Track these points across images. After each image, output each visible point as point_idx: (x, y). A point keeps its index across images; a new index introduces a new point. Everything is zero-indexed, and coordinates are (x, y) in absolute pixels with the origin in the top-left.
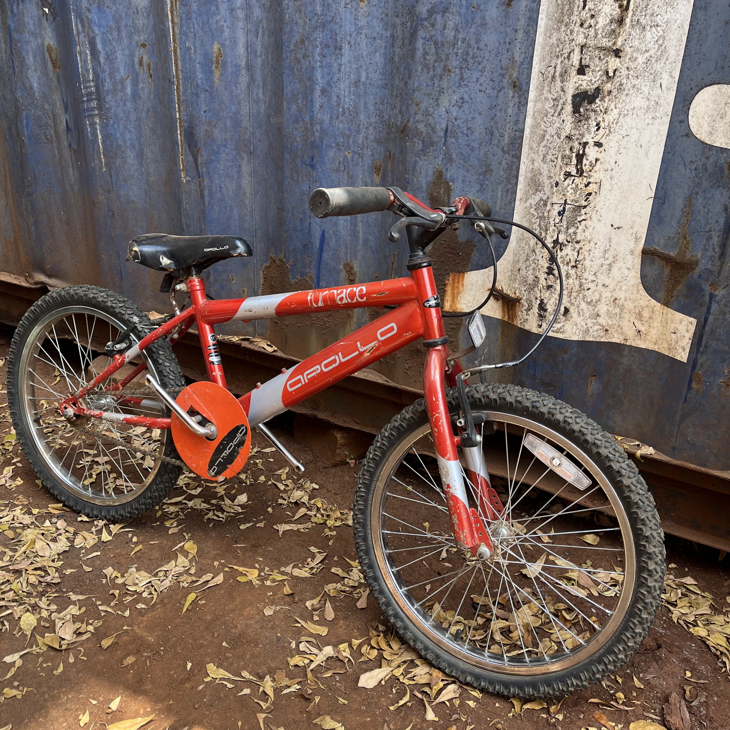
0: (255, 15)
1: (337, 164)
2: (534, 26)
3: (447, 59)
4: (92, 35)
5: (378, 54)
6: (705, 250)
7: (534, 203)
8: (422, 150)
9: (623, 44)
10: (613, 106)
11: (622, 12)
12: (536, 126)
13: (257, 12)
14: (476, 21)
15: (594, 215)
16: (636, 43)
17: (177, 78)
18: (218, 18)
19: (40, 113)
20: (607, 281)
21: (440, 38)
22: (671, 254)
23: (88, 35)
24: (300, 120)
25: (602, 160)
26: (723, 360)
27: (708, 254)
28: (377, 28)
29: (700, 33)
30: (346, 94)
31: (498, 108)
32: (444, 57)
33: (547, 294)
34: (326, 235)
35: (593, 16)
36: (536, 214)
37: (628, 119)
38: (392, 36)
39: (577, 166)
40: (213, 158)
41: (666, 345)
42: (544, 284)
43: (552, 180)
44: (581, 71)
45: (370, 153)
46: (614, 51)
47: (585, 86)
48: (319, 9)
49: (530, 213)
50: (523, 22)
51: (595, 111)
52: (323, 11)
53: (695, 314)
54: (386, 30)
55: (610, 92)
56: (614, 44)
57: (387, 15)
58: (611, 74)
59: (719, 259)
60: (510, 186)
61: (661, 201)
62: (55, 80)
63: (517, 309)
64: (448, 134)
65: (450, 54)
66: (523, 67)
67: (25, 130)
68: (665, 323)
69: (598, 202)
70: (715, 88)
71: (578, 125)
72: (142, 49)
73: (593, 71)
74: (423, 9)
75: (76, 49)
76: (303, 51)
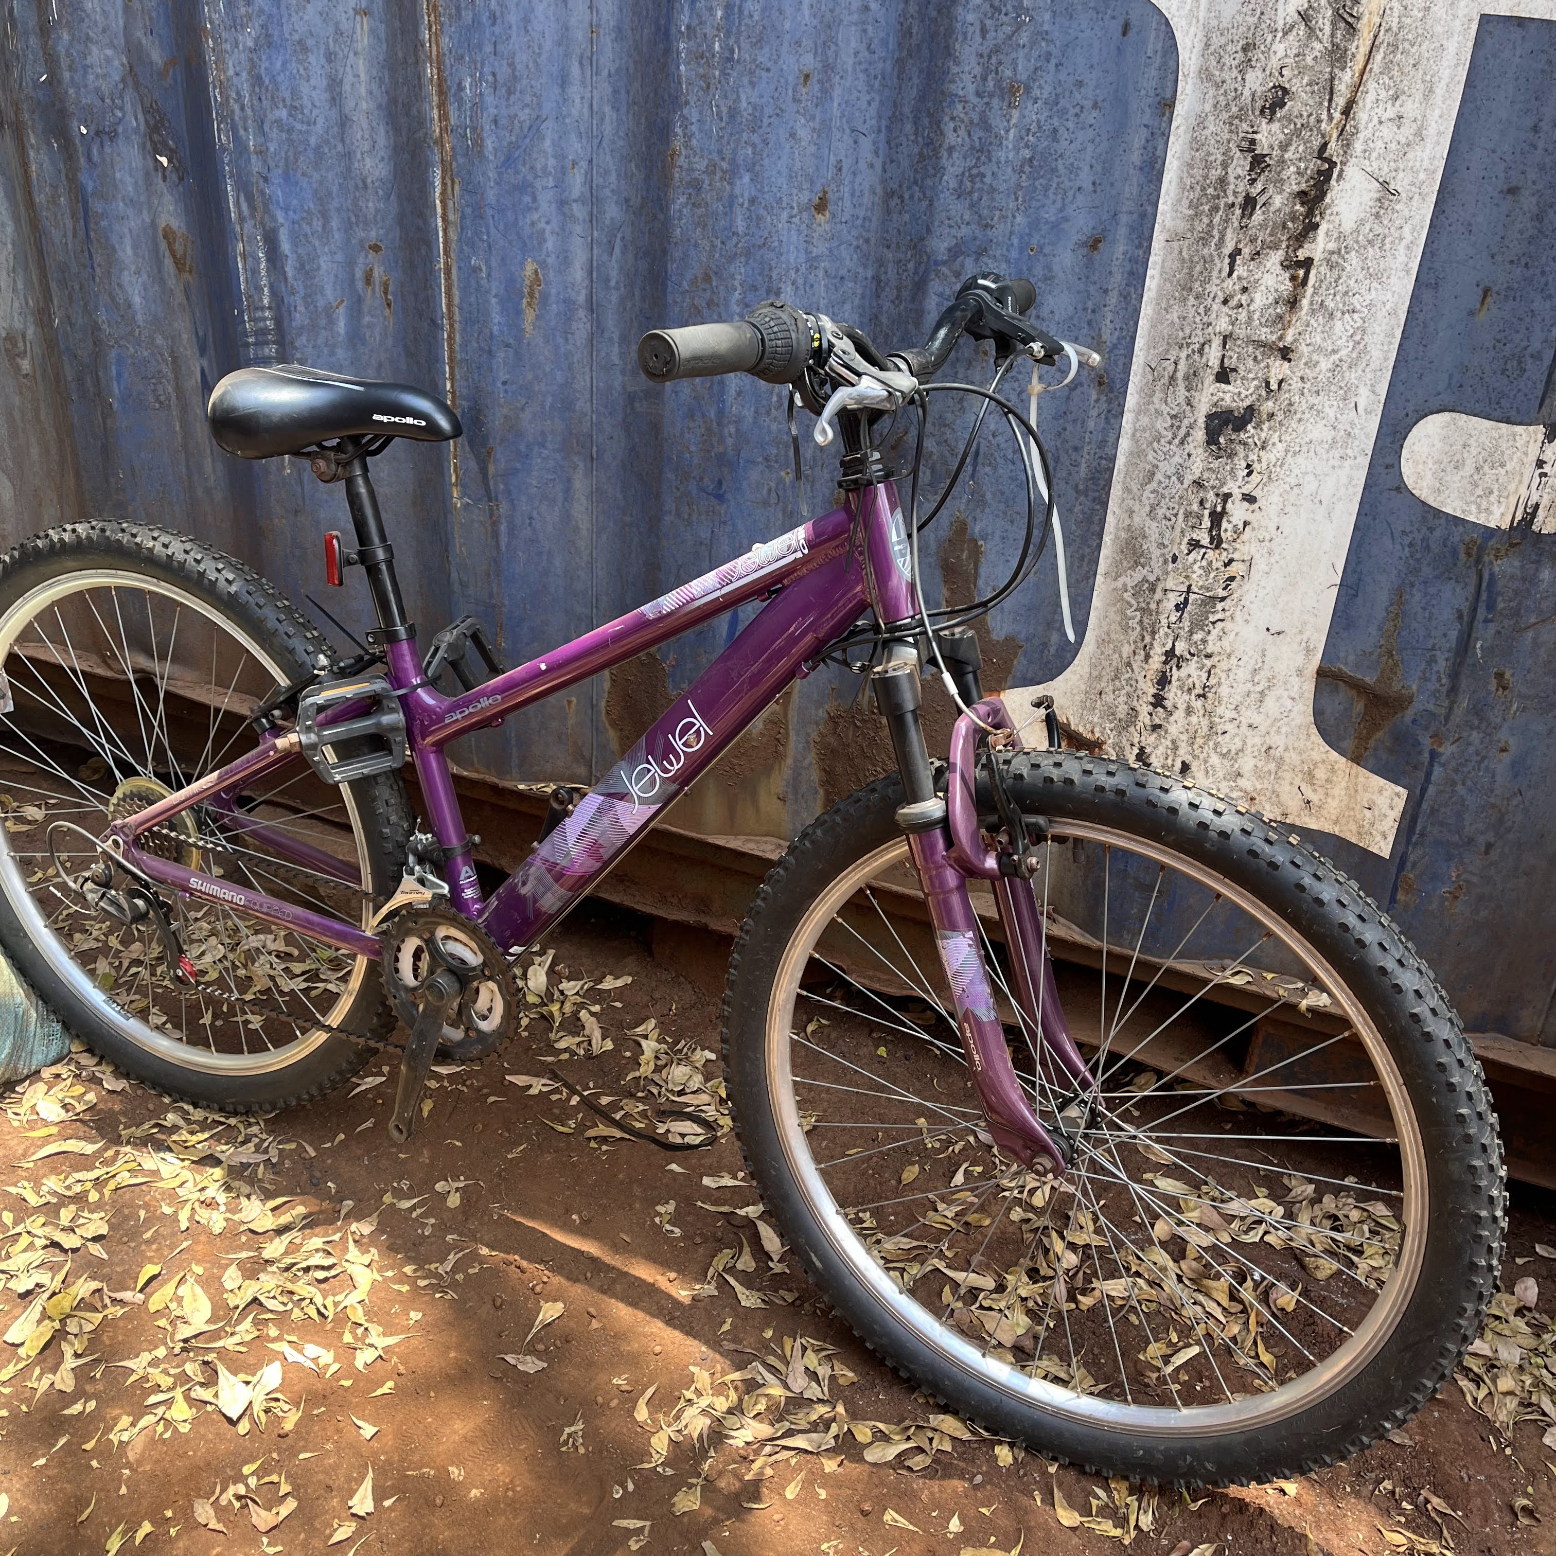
0: (608, 216)
1: (765, 491)
2: (1139, 287)
4: (270, 224)
5: (848, 306)
6: (1425, 679)
7: (1130, 583)
8: (931, 484)
9: (1295, 341)
10: (1275, 438)
11: (1295, 288)
12: (1137, 454)
13: (613, 212)
15: (1238, 613)
16: (1318, 339)
17: (450, 318)
18: (535, 216)
19: (146, 354)
20: (1256, 719)
22: (1367, 679)
23: (261, 223)
24: (698, 414)
25: (1255, 524)
26: (1449, 858)
27: (1432, 686)
28: (848, 262)
29: (1425, 327)
31: (1070, 417)
33: (1152, 739)
34: (742, 615)
35: (1245, 290)
36: (1133, 602)
37: (1300, 459)
38: (877, 279)
39: (1211, 530)
40: (518, 465)
41: (1354, 827)
42: (1147, 721)
43: (1165, 551)
44: (1223, 376)
45: (827, 476)
46: (1280, 349)
47: (1228, 402)
48: (740, 225)
49: (1123, 599)
50: (1118, 278)
51: (1245, 444)
52: (748, 227)
53: (1405, 781)
54: (865, 267)
55: (1271, 416)
56: (1281, 338)
57: (867, 241)
58: (1274, 386)
59: (1448, 696)
60: (1087, 550)
61: (1351, 591)
62: (179, 293)
64: (980, 459)
66: (1116, 352)
67: (115, 384)
68: (1353, 791)
69: (1246, 592)
70: (1446, 416)
71: (1215, 464)
72: (372, 255)
73: (1243, 378)
74: (940, 246)
75: (234, 247)
76: (708, 294)
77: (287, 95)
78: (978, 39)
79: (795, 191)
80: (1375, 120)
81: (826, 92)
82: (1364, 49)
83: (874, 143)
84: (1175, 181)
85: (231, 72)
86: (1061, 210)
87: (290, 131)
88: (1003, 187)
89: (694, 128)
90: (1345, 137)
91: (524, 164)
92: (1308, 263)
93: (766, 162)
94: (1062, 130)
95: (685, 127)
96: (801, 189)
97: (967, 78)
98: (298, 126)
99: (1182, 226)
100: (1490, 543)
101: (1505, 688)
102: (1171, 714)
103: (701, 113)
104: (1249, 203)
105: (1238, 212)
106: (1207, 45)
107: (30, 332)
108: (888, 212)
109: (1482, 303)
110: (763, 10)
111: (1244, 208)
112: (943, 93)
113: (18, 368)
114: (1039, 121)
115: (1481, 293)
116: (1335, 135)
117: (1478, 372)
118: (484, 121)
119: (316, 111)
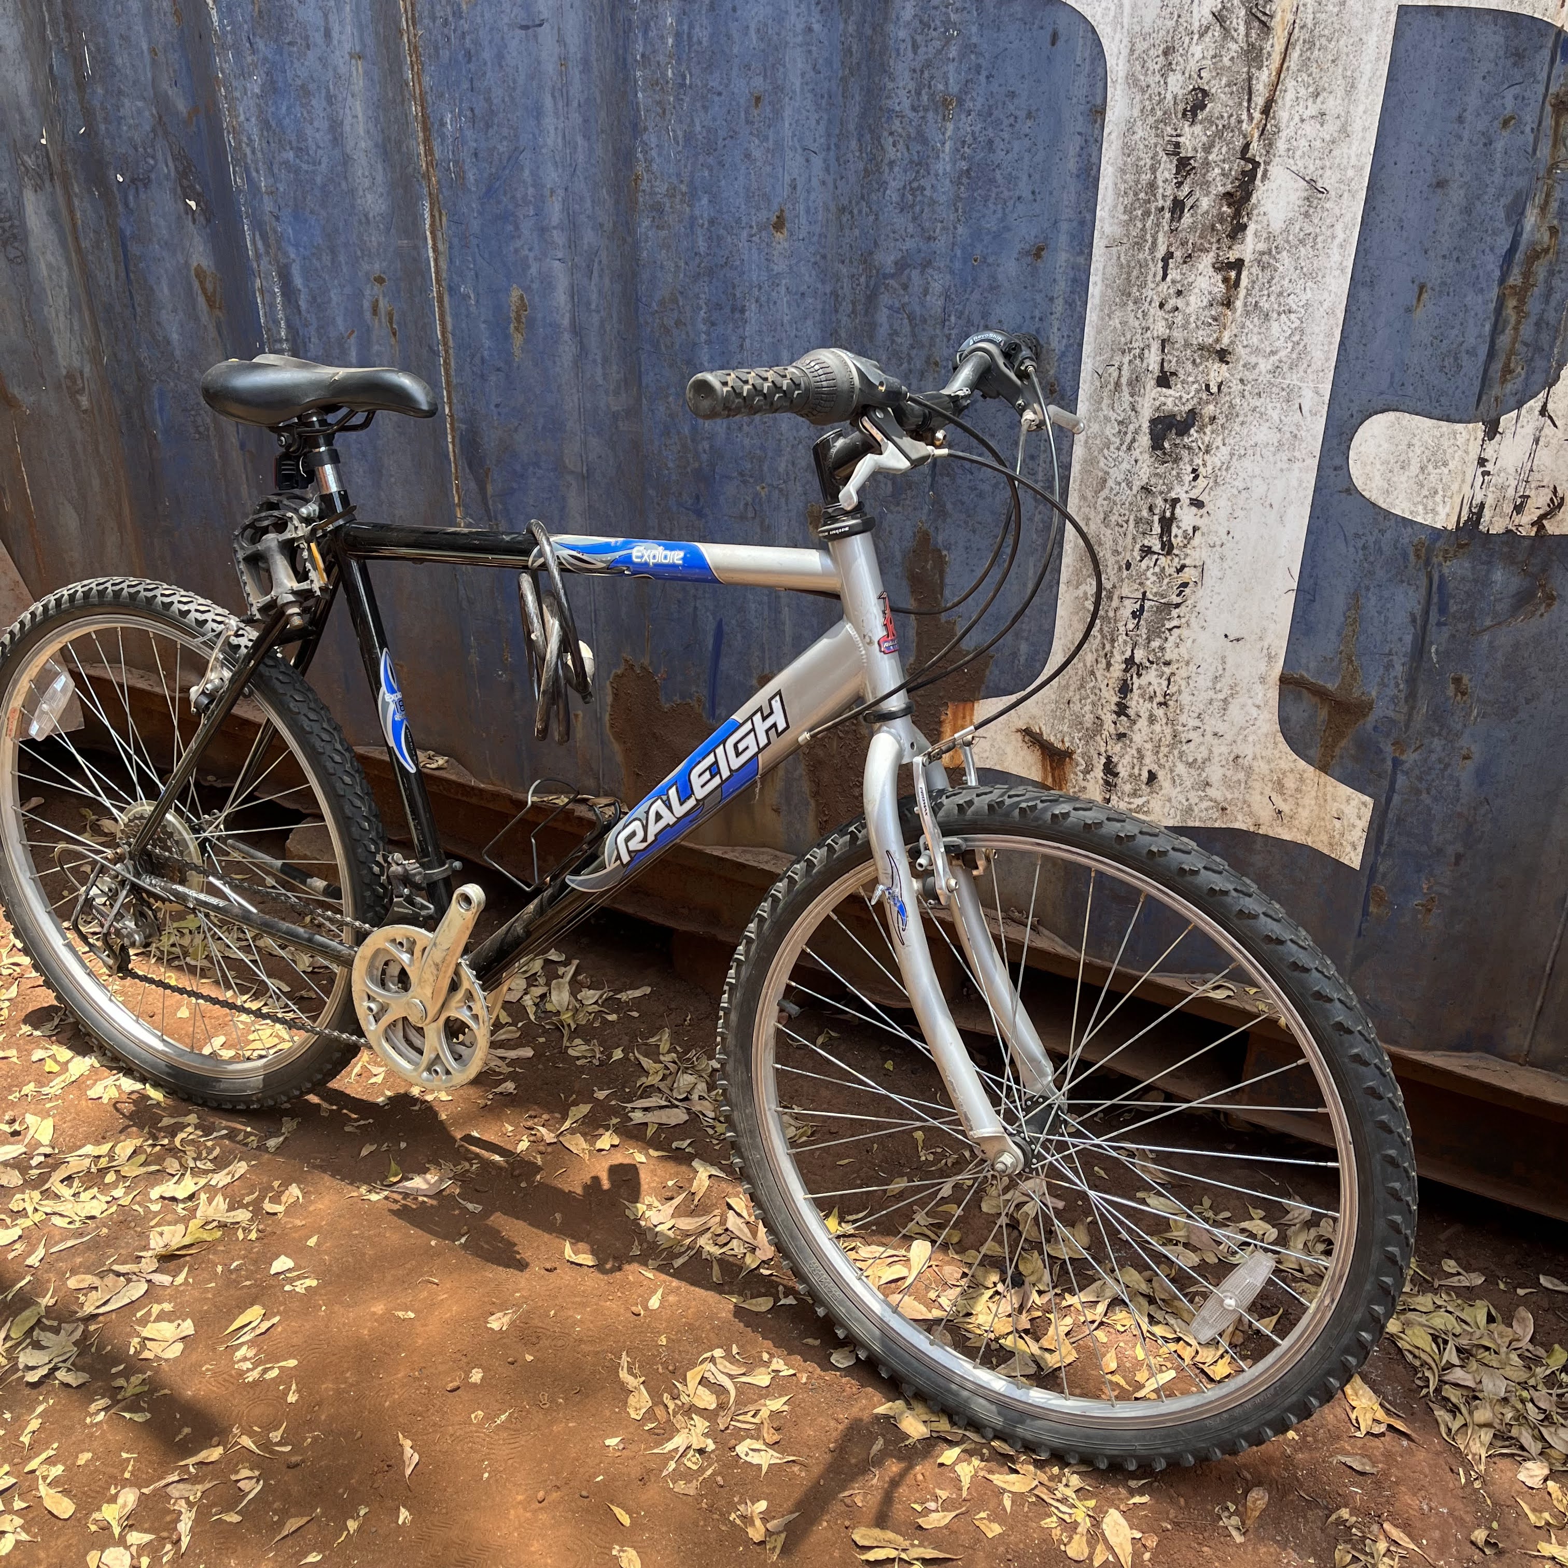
0: (585, 241)
1: (742, 507)
2: (1083, 293)
3: (932, 345)
4: (283, 261)
5: (809, 322)
6: (1383, 684)
7: (1090, 592)
8: (893, 495)
9: (1232, 342)
10: (1219, 442)
11: (1228, 289)
12: (1090, 461)
13: (589, 237)
14: (981, 282)
15: (1193, 620)
16: (1255, 340)
17: (445, 344)
18: (519, 243)
19: (185, 387)
20: (1221, 728)
21: (917, 309)
22: (1329, 686)
23: (277, 261)
24: (673, 431)
25: (1204, 529)
26: (1419, 869)
27: (1391, 691)
28: (807, 278)
29: (1364, 325)
32: (925, 341)
33: (1118, 748)
34: (726, 629)
35: (1179, 293)
37: (1246, 462)
38: (835, 294)
39: (1161, 537)
40: (515, 485)
41: (1325, 838)
42: (1112, 731)
43: (1119, 558)
44: (1164, 380)
45: (800, 489)
46: (1217, 352)
47: (1170, 406)
48: (702, 246)
50: (1062, 287)
51: (1190, 448)
52: (709, 248)
53: (1370, 790)
54: (823, 282)
55: (1213, 419)
56: (1218, 340)
57: (824, 257)
58: (1214, 389)
59: (1406, 701)
61: (1308, 597)
62: (212, 328)
63: (1068, 768)
65: (936, 336)
66: (1065, 359)
67: (158, 417)
68: (1322, 801)
69: (1200, 597)
70: (1391, 416)
71: (1162, 469)
72: (377, 286)
73: (1183, 382)
74: (887, 259)
75: (253, 283)
76: (676, 314)
77: (293, 138)
78: (910, 54)
79: (753, 211)
80: (1297, 119)
81: (778, 113)
82: (1279, 47)
83: (825, 160)
84: (1111, 186)
85: (242, 118)
86: (1002, 220)
87: (297, 171)
88: (943, 199)
89: (654, 153)
90: (1268, 137)
91: (505, 194)
92: (1238, 265)
93: (723, 183)
94: (997, 141)
95: (645, 152)
96: (759, 209)
97: (902, 93)
98: (305, 167)
99: (1118, 231)
100: (1438, 544)
101: (1463, 694)
102: (1134, 722)
103: (659, 138)
104: (1178, 207)
105: (1168, 215)
106: (1132, 51)
107: (87, 370)
108: (842, 228)
109: (1419, 300)
110: (712, 36)
111: (1173, 212)
112: (881, 109)
113: (78, 405)
114: (973, 133)
115: (1417, 290)
116: (1256, 135)
117: (1418, 370)
118: (465, 155)
119: (320, 152)
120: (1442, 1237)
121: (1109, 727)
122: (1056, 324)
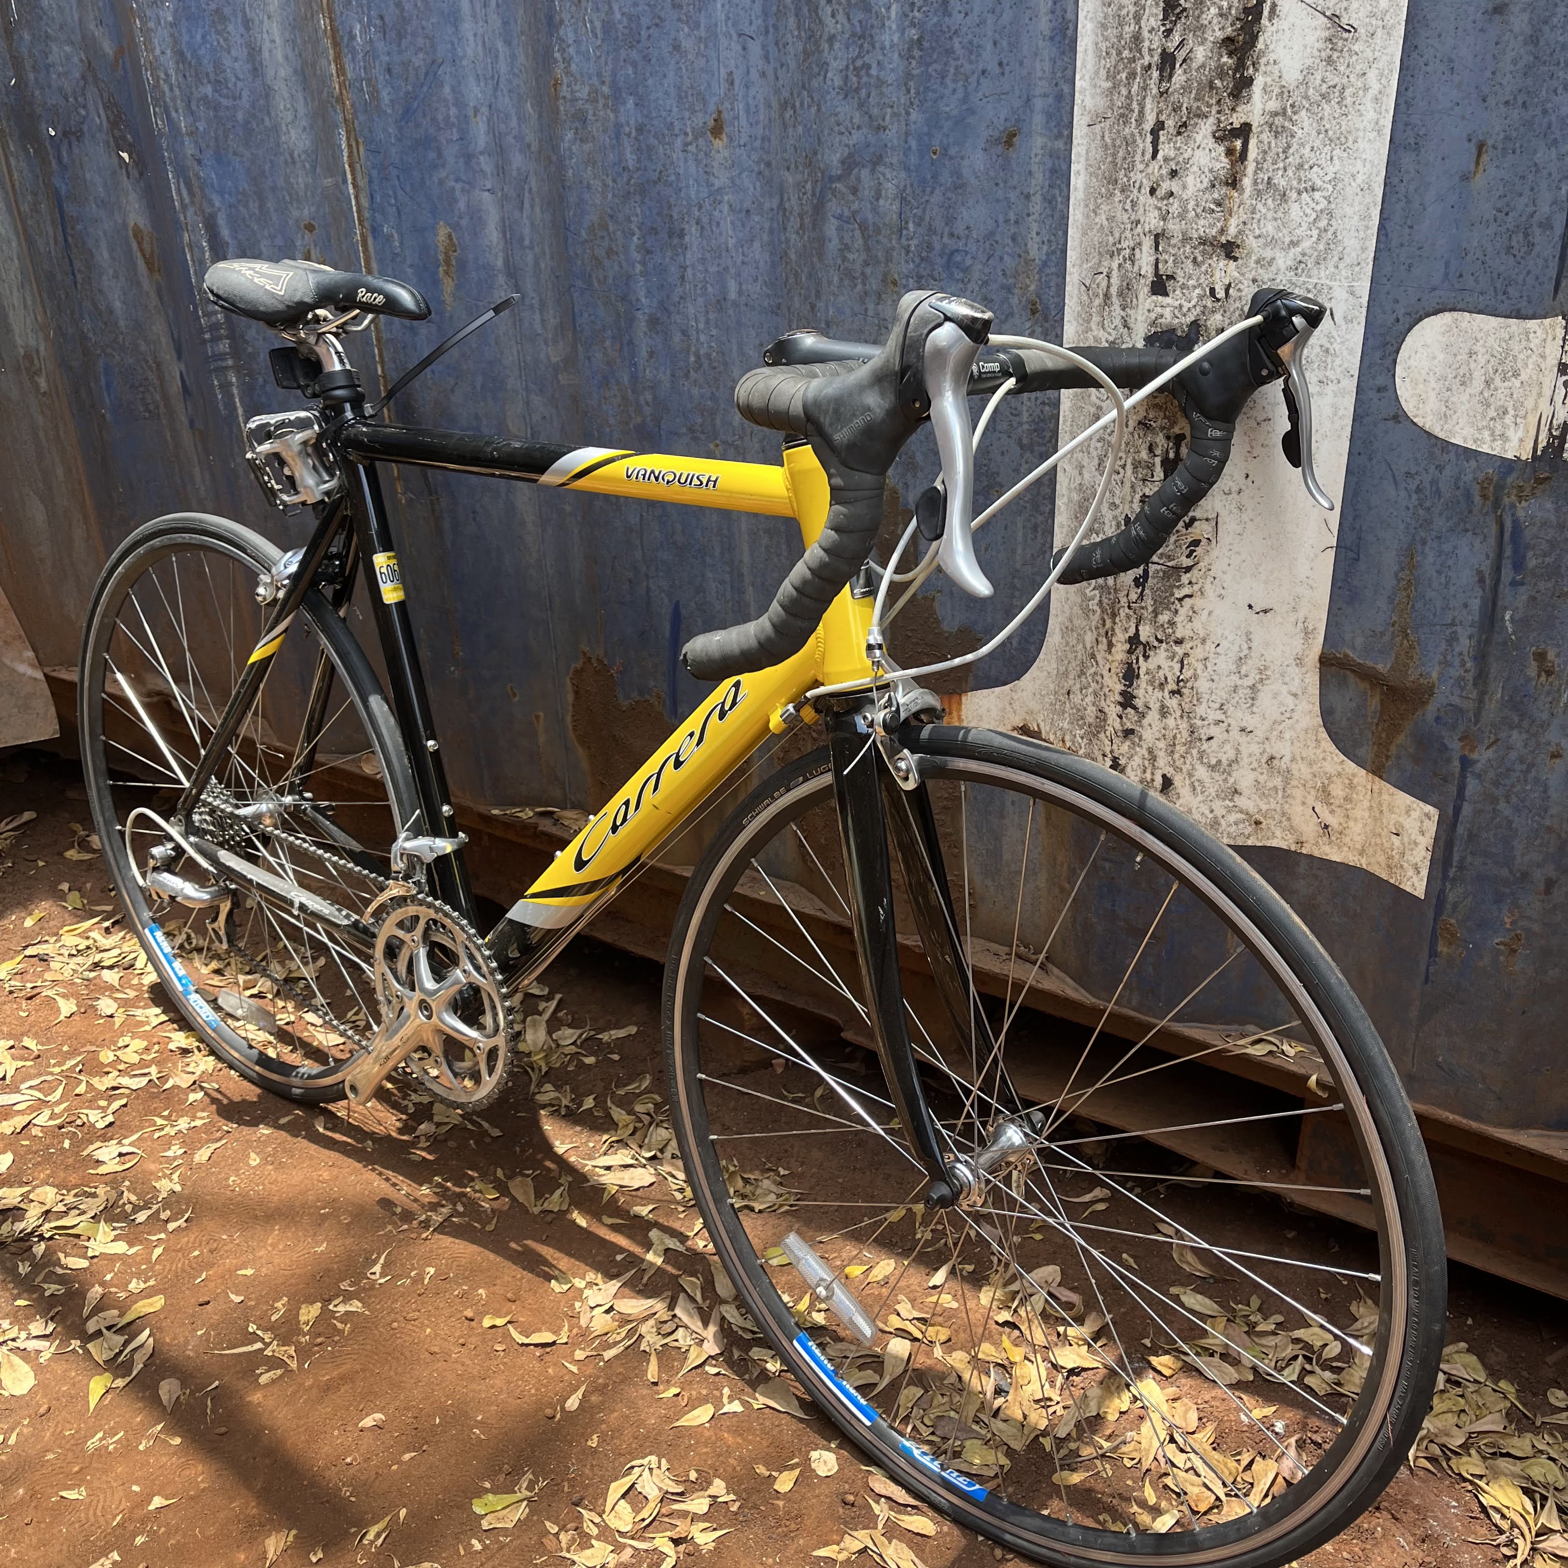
0: (514, 167)
2: (1064, 186)
3: (888, 260)
4: (208, 210)
5: (757, 244)
6: (1446, 663)
9: (1241, 233)
11: (1233, 164)
13: (517, 161)
14: (942, 180)
15: (1209, 589)
16: (1269, 228)
18: (443, 174)
19: (131, 361)
20: (1250, 722)
21: (870, 216)
22: (1380, 667)
23: (202, 211)
24: (612, 381)
26: (1499, 899)
27: (1456, 672)
28: (751, 192)
29: (1409, 202)
30: (701, 326)
32: (881, 255)
33: (1125, 747)
34: (683, 612)
35: (1174, 174)
38: (782, 208)
41: (1382, 858)
42: (1117, 726)
43: (1117, 512)
44: (1159, 287)
45: (757, 446)
46: (1223, 245)
47: (1168, 319)
48: (630, 159)
50: (1039, 179)
52: (639, 161)
53: (1435, 797)
54: (769, 195)
56: (1222, 231)
57: (768, 164)
58: (1221, 294)
59: (1475, 684)
60: (1040, 518)
61: (1351, 555)
62: (153, 295)
65: (893, 249)
66: (1048, 271)
67: (105, 394)
68: (1377, 812)
69: (1215, 558)
70: (1446, 318)
72: (307, 235)
73: (1183, 287)
74: (833, 158)
75: (182, 238)
76: (606, 243)
77: (210, 69)
79: (687, 114)
83: (764, 47)
84: (1090, 48)
85: (158, 52)
86: (965, 100)
87: (217, 107)
88: (891, 78)
89: (571, 50)
91: (424, 116)
92: (1244, 131)
93: (650, 82)
95: (563, 51)
96: (694, 112)
98: (224, 102)
99: (1101, 103)
100: (1509, 480)
101: (1549, 673)
102: (1143, 715)
103: (576, 31)
104: (1167, 61)
105: (1156, 74)
107: (42, 348)
108: (785, 127)
109: (1477, 163)
111: (1161, 69)
113: (36, 386)
115: (1474, 151)
117: (1479, 254)
118: (378, 72)
119: (240, 84)
120: (1551, 1359)
121: (1113, 722)
122: (1035, 227)
